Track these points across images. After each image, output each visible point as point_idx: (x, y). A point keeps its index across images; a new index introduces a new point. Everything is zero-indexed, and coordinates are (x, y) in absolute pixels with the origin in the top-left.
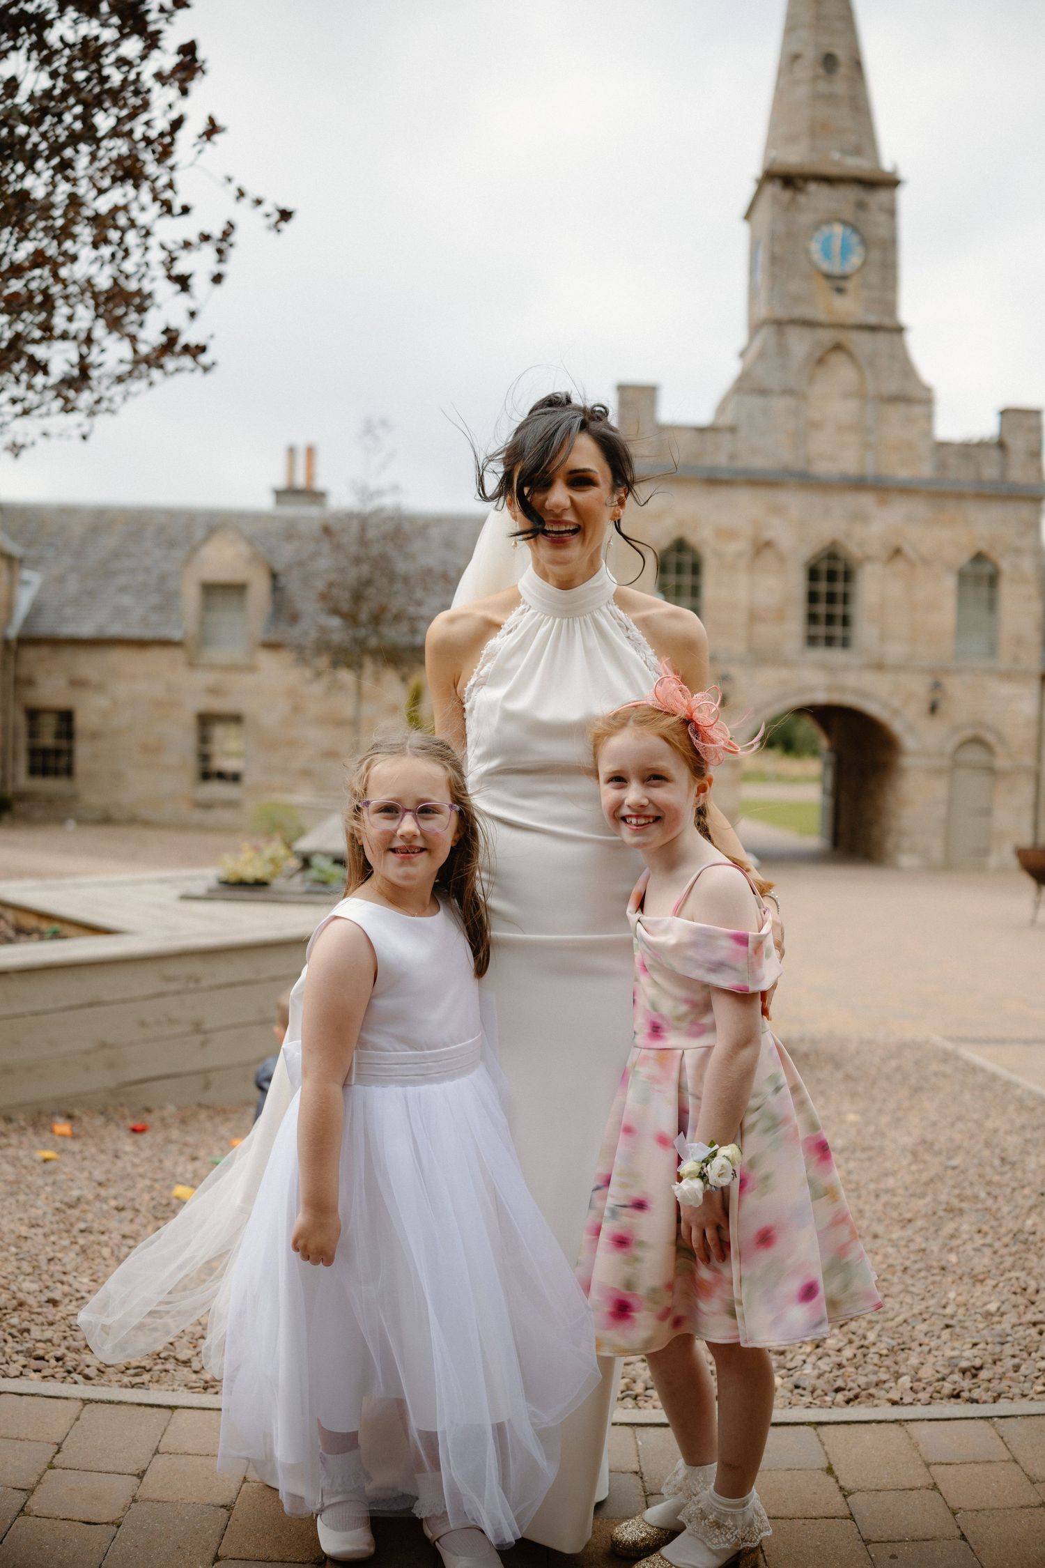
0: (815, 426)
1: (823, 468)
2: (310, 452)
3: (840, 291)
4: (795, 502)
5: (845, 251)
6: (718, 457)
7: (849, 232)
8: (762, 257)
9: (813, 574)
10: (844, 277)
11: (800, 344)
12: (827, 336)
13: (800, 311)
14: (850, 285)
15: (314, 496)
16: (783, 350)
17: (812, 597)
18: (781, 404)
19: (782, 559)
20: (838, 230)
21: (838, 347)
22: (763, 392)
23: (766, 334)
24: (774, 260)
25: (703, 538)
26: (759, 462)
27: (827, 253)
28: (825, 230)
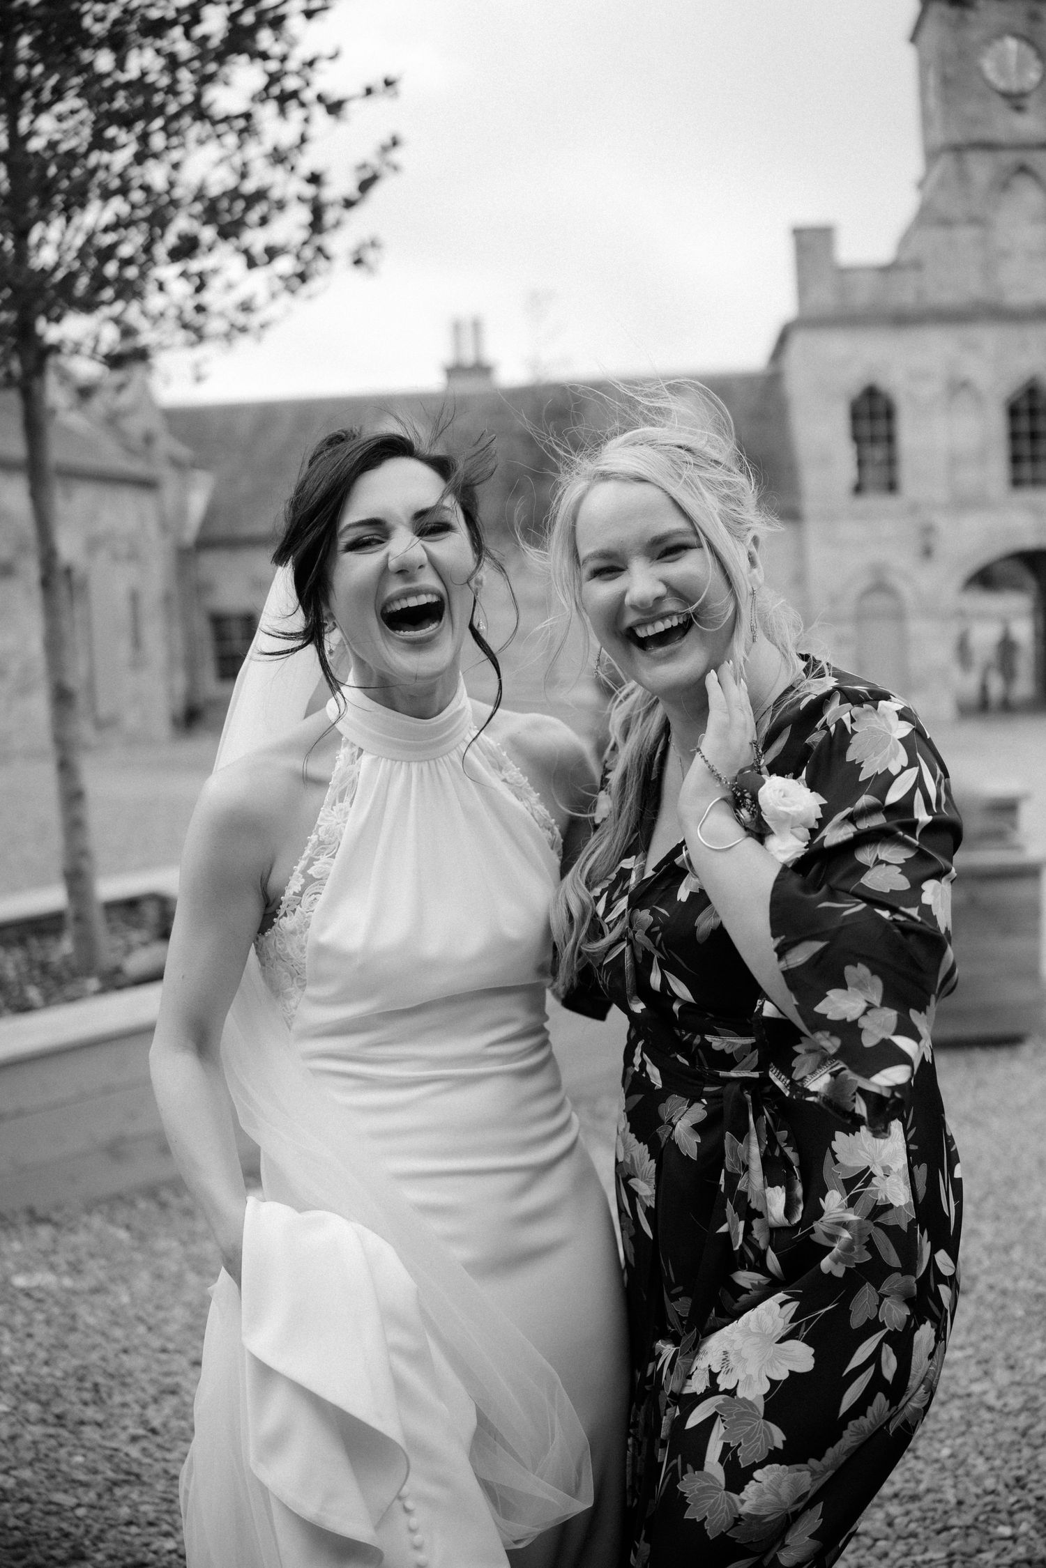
0: (1005, 254)
1: (1016, 298)
2: (477, 326)
3: (1019, 109)
4: (989, 337)
5: (1021, 66)
6: (905, 294)
7: (1024, 47)
8: (932, 80)
9: (1013, 412)
10: (1023, 95)
11: (981, 168)
12: (1009, 158)
13: (980, 133)
14: (1031, 103)
15: (481, 369)
16: (963, 177)
17: (1014, 436)
18: (966, 235)
19: (978, 399)
20: (1011, 44)
21: (1023, 169)
22: (946, 222)
23: (946, 161)
24: (946, 82)
25: (895, 382)
26: (947, 297)
27: (1002, 70)
28: (998, 45)
